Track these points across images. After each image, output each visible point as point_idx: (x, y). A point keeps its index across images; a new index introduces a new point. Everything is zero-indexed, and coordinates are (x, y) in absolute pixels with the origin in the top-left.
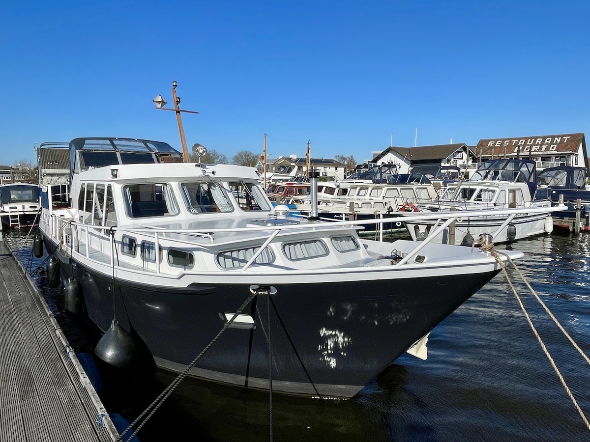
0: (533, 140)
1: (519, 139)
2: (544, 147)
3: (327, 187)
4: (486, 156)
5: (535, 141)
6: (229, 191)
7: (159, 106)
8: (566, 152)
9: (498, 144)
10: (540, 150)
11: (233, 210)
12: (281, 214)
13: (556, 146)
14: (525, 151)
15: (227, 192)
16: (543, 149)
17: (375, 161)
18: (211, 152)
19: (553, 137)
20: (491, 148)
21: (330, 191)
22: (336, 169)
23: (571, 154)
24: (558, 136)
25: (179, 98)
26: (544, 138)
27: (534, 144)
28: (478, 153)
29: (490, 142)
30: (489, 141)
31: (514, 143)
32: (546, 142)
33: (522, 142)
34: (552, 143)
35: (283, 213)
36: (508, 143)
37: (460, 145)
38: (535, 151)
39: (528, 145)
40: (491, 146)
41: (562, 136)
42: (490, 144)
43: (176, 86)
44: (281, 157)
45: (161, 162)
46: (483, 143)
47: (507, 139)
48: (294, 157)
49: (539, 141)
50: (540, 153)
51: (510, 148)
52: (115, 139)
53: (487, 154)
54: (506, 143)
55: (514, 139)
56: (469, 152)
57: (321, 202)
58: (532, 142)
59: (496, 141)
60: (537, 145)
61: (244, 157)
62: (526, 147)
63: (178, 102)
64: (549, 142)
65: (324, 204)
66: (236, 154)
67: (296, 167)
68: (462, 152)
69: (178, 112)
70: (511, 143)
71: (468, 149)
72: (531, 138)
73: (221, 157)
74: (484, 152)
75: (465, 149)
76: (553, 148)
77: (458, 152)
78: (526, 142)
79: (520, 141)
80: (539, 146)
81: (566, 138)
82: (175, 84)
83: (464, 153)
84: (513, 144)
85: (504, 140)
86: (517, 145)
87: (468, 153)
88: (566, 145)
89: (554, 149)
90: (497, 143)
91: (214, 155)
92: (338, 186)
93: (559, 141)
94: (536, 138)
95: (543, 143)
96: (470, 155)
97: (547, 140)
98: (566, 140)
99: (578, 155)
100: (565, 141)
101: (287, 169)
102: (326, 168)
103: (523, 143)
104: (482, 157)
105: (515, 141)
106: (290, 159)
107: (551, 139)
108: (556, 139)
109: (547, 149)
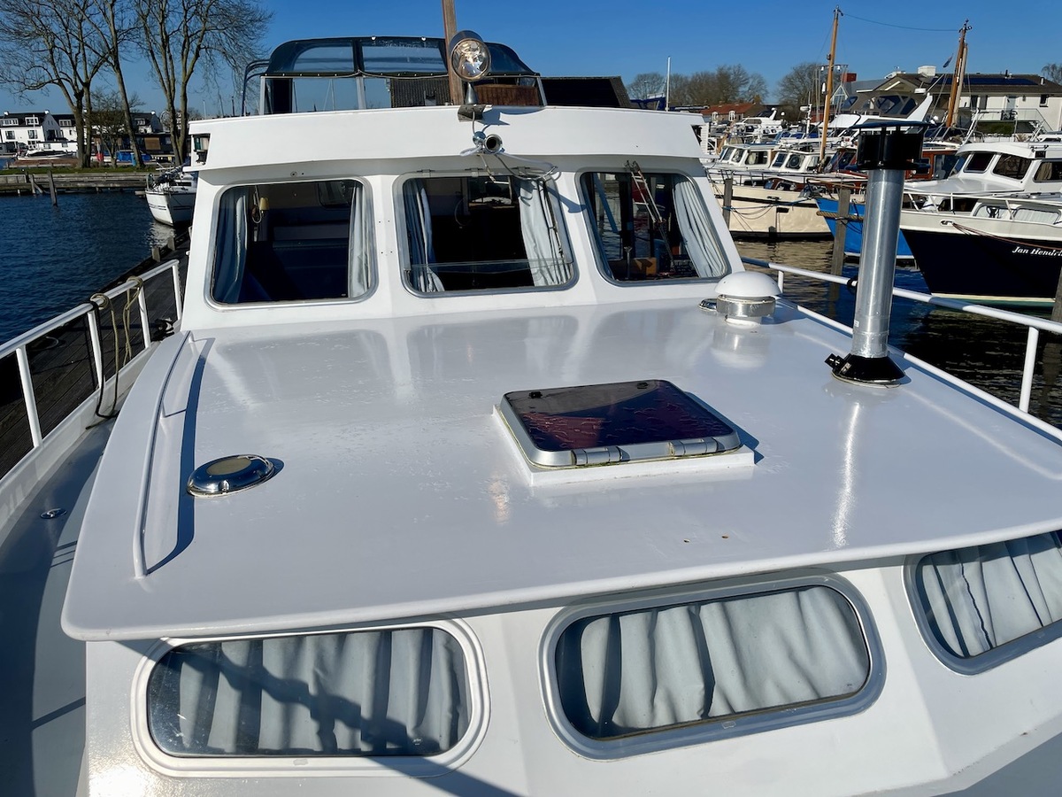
3: (1004, 156)
6: (573, 208)
11: (572, 282)
12: (740, 312)
15: (565, 208)
18: (732, 71)
21: (1013, 167)
22: (1043, 101)
35: (747, 308)
44: (894, 74)
45: (427, 101)
48: (928, 71)
52: (368, 41)
57: (978, 204)
61: (807, 78)
65: (984, 212)
66: (789, 71)
67: (929, 99)
73: (755, 79)
91: (737, 75)
92: (1040, 155)
101: (904, 103)
102: (1015, 97)
106: (917, 79)
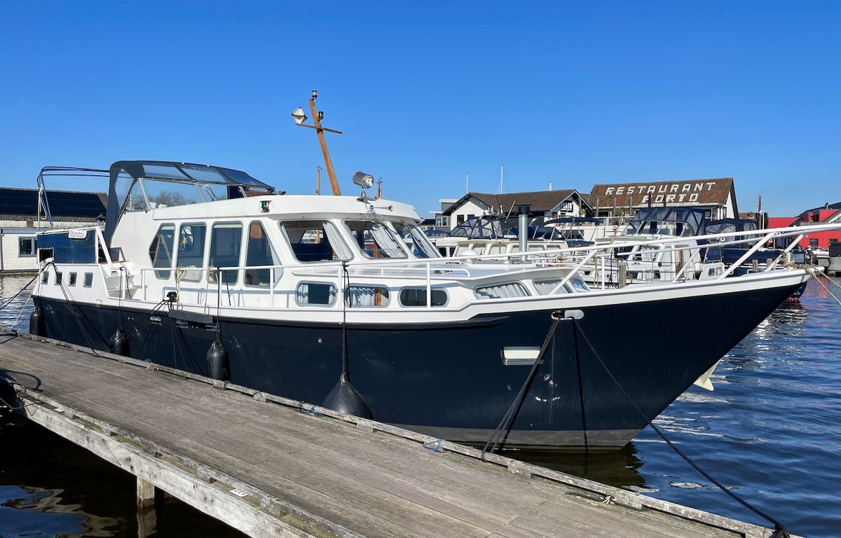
0: (667, 186)
1: (648, 185)
2: (682, 197)
4: (604, 208)
5: (669, 188)
7: (299, 121)
8: (711, 204)
9: (620, 191)
10: (676, 200)
13: (697, 195)
14: (656, 201)
16: (681, 200)
17: (448, 213)
19: (693, 183)
20: (609, 196)
23: (717, 207)
24: (700, 182)
25: (322, 113)
26: (681, 184)
27: (668, 192)
28: (593, 205)
29: (609, 188)
30: (607, 187)
31: (641, 190)
32: (684, 189)
33: (652, 189)
34: (692, 191)
36: (633, 191)
37: (569, 192)
38: (670, 202)
39: (660, 194)
40: (610, 193)
41: (705, 182)
42: (609, 191)
43: (316, 96)
46: (599, 190)
47: (632, 185)
49: (675, 188)
50: (677, 205)
51: (637, 197)
53: (605, 205)
54: (631, 190)
55: (641, 185)
56: (582, 202)
58: (665, 189)
59: (617, 186)
60: (672, 193)
62: (658, 196)
63: (320, 118)
64: (688, 190)
68: (571, 202)
69: (320, 130)
70: (637, 190)
71: (580, 198)
72: (664, 184)
74: (601, 202)
75: (575, 197)
76: (694, 197)
77: (567, 202)
78: (657, 190)
79: (650, 188)
80: (675, 196)
81: (710, 184)
82: (314, 94)
83: (574, 203)
84: (640, 192)
85: (627, 186)
86: (644, 193)
87: (580, 204)
88: (711, 193)
89: (696, 199)
90: (618, 190)
93: (700, 188)
94: (670, 184)
95: (680, 191)
96: (583, 207)
97: (684, 186)
98: (710, 186)
99: (726, 208)
100: (709, 189)
103: (653, 191)
104: (600, 210)
105: (642, 188)
107: (690, 185)
108: (697, 185)
109: (686, 200)
